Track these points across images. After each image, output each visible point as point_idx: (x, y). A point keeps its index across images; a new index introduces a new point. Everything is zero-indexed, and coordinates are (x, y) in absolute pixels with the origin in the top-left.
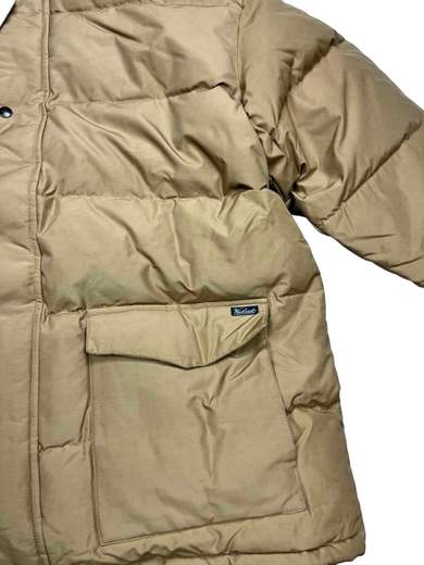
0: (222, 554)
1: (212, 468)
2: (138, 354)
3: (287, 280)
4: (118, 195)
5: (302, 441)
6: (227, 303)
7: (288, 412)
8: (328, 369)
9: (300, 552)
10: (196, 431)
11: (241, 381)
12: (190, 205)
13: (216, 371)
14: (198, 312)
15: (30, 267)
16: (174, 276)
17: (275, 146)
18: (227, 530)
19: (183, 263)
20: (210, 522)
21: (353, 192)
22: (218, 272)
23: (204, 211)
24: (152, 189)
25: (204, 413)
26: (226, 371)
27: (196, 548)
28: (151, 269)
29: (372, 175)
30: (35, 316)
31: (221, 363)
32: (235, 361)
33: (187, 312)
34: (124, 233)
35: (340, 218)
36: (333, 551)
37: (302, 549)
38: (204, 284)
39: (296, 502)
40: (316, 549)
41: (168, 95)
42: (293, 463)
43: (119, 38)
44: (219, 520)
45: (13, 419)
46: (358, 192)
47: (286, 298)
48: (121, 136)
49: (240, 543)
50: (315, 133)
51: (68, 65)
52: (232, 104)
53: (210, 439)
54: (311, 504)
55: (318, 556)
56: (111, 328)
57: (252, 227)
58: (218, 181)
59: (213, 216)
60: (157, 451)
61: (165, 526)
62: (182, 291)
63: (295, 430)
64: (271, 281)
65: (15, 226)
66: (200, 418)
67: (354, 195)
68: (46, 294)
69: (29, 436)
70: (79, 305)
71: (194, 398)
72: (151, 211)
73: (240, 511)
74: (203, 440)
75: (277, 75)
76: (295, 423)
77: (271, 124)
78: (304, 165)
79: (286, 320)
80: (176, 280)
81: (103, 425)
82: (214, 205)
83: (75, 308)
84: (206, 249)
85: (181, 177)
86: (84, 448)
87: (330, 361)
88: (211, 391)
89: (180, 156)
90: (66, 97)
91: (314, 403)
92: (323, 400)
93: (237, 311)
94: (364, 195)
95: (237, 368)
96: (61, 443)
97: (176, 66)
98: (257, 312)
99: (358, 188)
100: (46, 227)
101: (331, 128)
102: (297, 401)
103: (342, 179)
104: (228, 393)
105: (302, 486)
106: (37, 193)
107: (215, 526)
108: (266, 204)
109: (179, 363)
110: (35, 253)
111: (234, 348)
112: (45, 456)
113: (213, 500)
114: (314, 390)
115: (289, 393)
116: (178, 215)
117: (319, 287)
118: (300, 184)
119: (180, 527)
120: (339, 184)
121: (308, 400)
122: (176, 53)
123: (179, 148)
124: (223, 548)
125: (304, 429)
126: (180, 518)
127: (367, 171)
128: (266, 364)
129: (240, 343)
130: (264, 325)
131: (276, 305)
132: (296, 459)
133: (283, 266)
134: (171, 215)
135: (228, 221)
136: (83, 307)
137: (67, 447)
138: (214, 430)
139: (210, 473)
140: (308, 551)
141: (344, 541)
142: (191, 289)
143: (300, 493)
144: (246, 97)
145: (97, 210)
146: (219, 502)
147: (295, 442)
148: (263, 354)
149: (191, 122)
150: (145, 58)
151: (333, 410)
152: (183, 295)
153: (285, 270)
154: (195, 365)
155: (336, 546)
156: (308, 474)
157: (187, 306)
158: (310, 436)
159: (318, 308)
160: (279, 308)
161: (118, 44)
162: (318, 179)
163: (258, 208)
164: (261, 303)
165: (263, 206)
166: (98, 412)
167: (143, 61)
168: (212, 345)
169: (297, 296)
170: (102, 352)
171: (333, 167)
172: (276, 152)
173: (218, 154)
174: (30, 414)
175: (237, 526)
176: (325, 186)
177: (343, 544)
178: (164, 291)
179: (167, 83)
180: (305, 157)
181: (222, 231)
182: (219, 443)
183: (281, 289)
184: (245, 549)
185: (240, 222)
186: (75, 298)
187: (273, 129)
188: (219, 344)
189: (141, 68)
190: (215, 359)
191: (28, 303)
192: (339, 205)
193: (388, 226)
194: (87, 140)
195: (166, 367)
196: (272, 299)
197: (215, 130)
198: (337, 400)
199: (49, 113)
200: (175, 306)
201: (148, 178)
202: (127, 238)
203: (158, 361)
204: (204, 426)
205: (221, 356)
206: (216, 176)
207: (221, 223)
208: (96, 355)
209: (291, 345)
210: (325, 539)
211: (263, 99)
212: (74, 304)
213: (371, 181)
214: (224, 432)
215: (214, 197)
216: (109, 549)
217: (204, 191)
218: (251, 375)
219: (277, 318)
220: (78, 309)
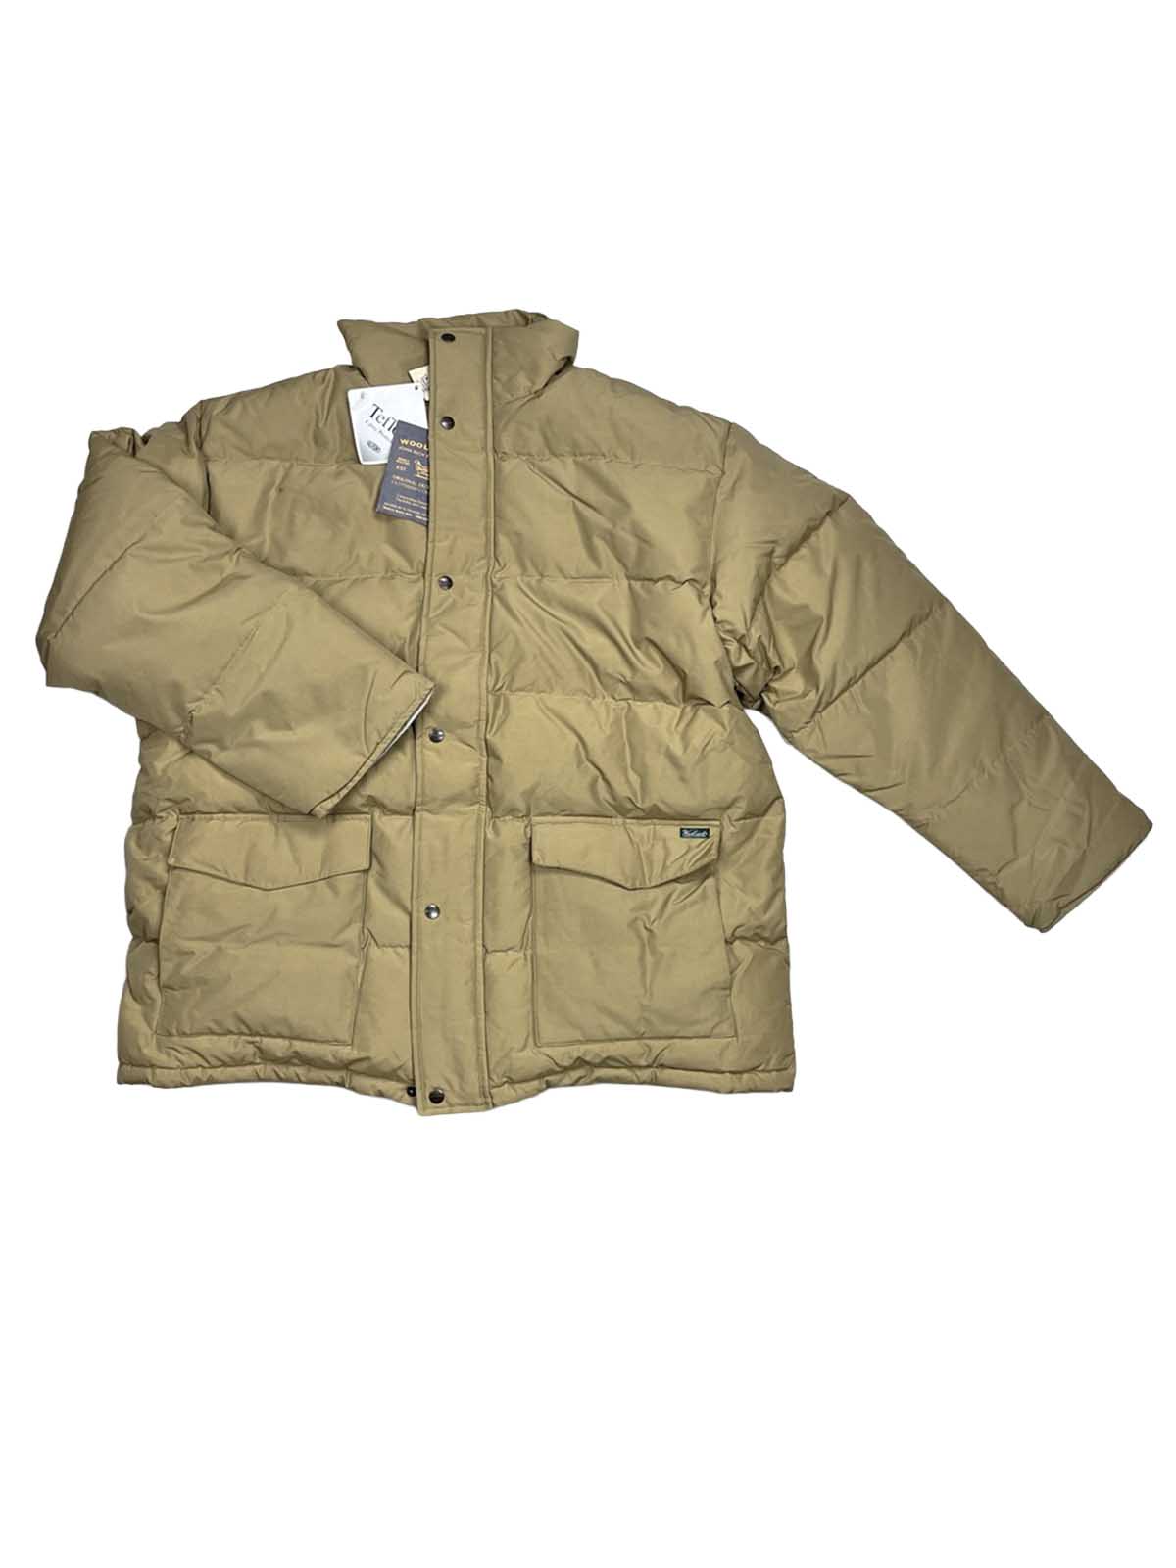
0: (648, 1067)
1: (648, 987)
2: (583, 870)
3: (743, 804)
4: (568, 694)
5: (739, 972)
6: (677, 823)
7: (728, 942)
8: (777, 903)
9: (723, 1072)
10: (635, 950)
11: (683, 908)
12: (644, 710)
13: (660, 894)
14: (642, 830)
15: (476, 768)
16: (623, 790)
17: (744, 653)
18: (657, 1045)
19: (634, 777)
20: (640, 1037)
21: (829, 704)
22: (668, 791)
23: (660, 719)
24: (605, 687)
25: (645, 933)
26: (670, 895)
27: (627, 1060)
28: (600, 780)
29: (856, 682)
30: (479, 820)
31: (666, 887)
32: (679, 887)
33: (632, 827)
34: (575, 739)
35: (813, 730)
36: (756, 1078)
37: (724, 1069)
38: (654, 802)
39: (725, 1028)
40: (741, 1073)
41: (629, 578)
42: (728, 992)
43: (577, 502)
44: (650, 1035)
45: (460, 920)
46: (837, 701)
47: (742, 822)
48: (574, 628)
49: (667, 1057)
50: (794, 630)
51: (518, 534)
52: (698, 609)
53: (649, 958)
54: (740, 1031)
55: (740, 1079)
56: (558, 840)
57: (708, 748)
58: (678, 689)
59: (669, 729)
60: (596, 964)
61: (599, 1035)
62: (629, 806)
63: (733, 961)
64: (724, 805)
65: (464, 725)
66: (639, 937)
67: (832, 705)
68: (492, 799)
69: (475, 938)
70: (525, 813)
71: (636, 919)
72: (603, 715)
73: (672, 1029)
74: (642, 959)
75: (753, 573)
76: (735, 956)
77: (741, 629)
78: (777, 668)
79: (740, 845)
80: (625, 794)
81: (545, 935)
82: (671, 712)
83: (521, 815)
84: (658, 765)
85: (638, 681)
86: (525, 955)
87: (781, 893)
88: (653, 913)
89: (639, 656)
90: (514, 569)
91: (756, 937)
92: (767, 934)
93: (686, 832)
94: (845, 706)
95: (682, 892)
96: (504, 948)
97: (641, 552)
98: (707, 837)
99: (836, 698)
100: (494, 730)
101: (811, 629)
102: (738, 933)
103: (818, 689)
104: (670, 918)
105: (734, 1016)
106: (488, 692)
107: (647, 1041)
108: (726, 723)
109: (622, 883)
110: (481, 754)
111: (679, 875)
112: (490, 958)
113: (646, 1015)
114: (756, 923)
115: (731, 922)
116: (632, 720)
117: (780, 810)
118: (774, 685)
119: (612, 1036)
120: (813, 696)
121: (752, 933)
122: (643, 539)
123: (639, 648)
124: (650, 1061)
125: (743, 960)
126: (616, 1029)
127: (850, 680)
128: (711, 892)
129: (686, 870)
130: (715, 857)
131: (729, 830)
132: (730, 988)
133: (740, 789)
134: (624, 722)
135: (685, 738)
136: (527, 815)
137: (509, 952)
138: (653, 952)
139: (646, 991)
140: (731, 1072)
141: (770, 1071)
142: (638, 805)
143: (731, 1020)
144: (716, 598)
145: (547, 712)
146: (653, 1018)
147: (731, 973)
148: (710, 882)
149: (654, 624)
150: (608, 537)
151: (779, 946)
152: (631, 810)
153: (742, 793)
154: (638, 886)
155: (760, 1074)
156: (741, 1004)
157: (634, 821)
158: (748, 968)
159: (775, 835)
160: (732, 834)
161: (578, 514)
162: (794, 683)
163: (718, 728)
164: (712, 826)
165: (723, 725)
166: (539, 923)
167: (603, 539)
168: (657, 868)
169: (755, 820)
170: (548, 863)
171: (809, 673)
172: (745, 659)
173: (681, 665)
174: (475, 918)
175: (664, 1043)
176: (800, 692)
177: (767, 1074)
178: (609, 803)
179: (630, 566)
180: (780, 658)
181: (677, 748)
182: (657, 964)
183: (737, 812)
184: (672, 1064)
185: (697, 741)
186: (521, 805)
187: (743, 636)
188: (665, 868)
189: (600, 545)
190: (659, 882)
191: (472, 804)
192: (813, 716)
193: (867, 745)
194: (539, 631)
195: (610, 885)
196: (726, 823)
197: (678, 637)
198: (784, 936)
199: (495, 591)
200: (620, 820)
201: (602, 678)
202: (577, 745)
203: (602, 879)
204: (643, 945)
205: (666, 880)
206: (676, 682)
207: (677, 738)
208: (541, 867)
209: (740, 876)
210: (749, 1065)
211: (735, 600)
212: (521, 812)
213: (855, 689)
214: (662, 955)
215: (671, 703)
216: (548, 1051)
217: (664, 697)
218: (695, 902)
219: (729, 844)
220: (523, 817)
